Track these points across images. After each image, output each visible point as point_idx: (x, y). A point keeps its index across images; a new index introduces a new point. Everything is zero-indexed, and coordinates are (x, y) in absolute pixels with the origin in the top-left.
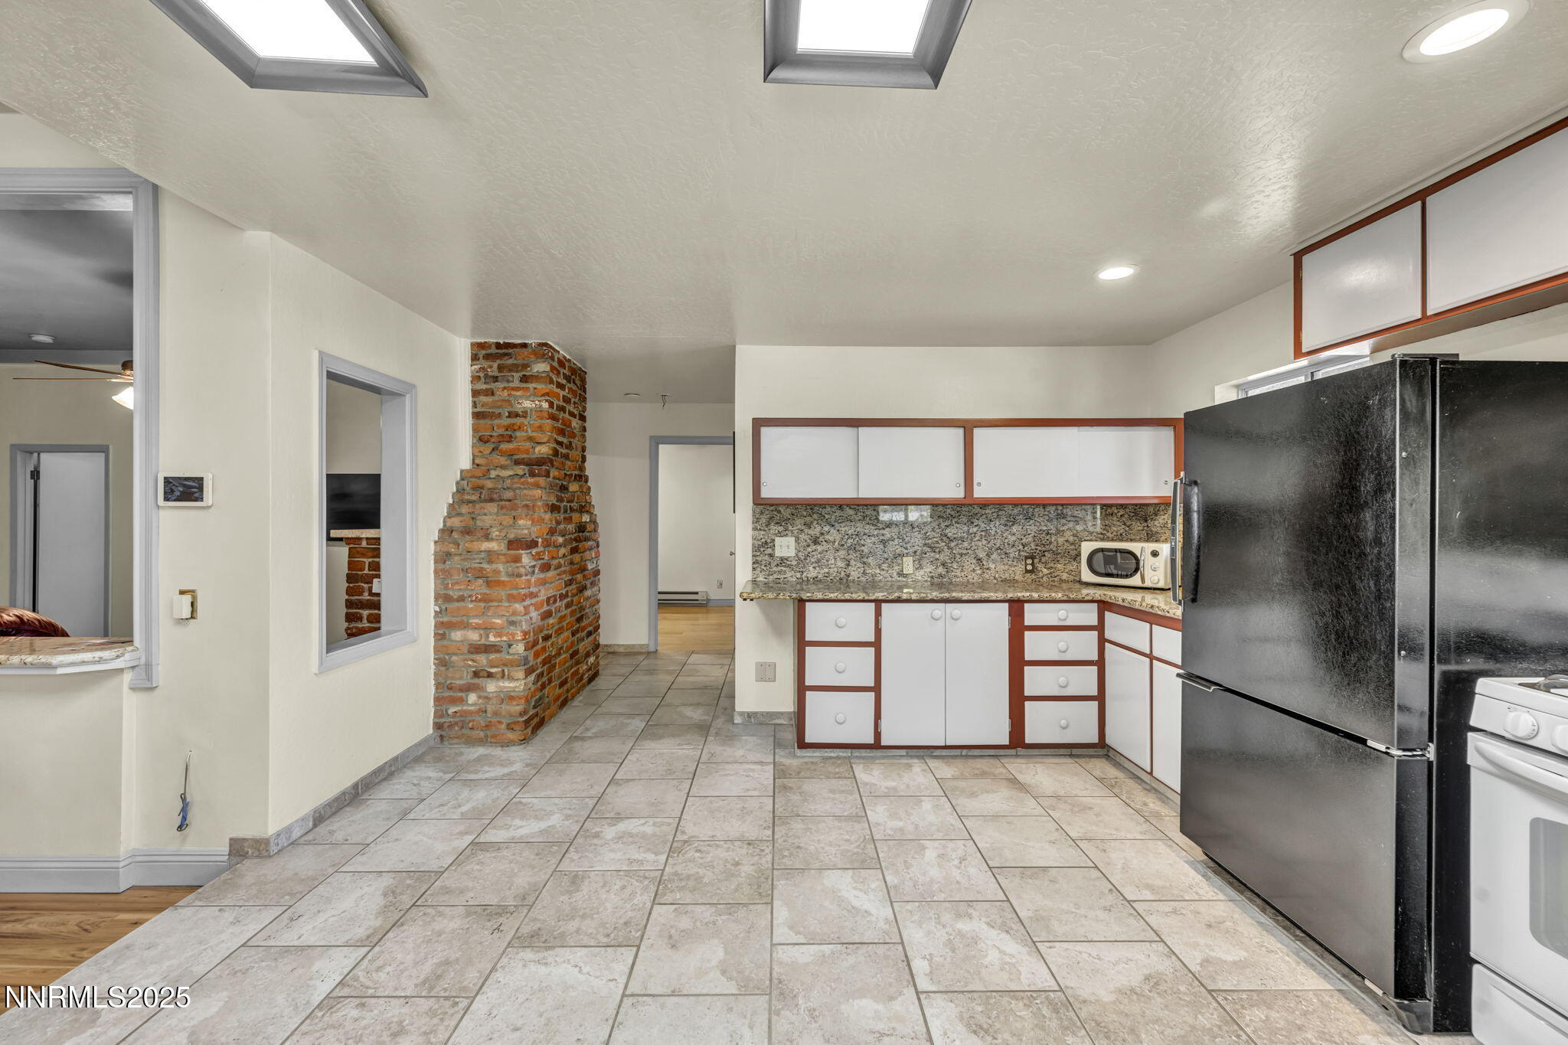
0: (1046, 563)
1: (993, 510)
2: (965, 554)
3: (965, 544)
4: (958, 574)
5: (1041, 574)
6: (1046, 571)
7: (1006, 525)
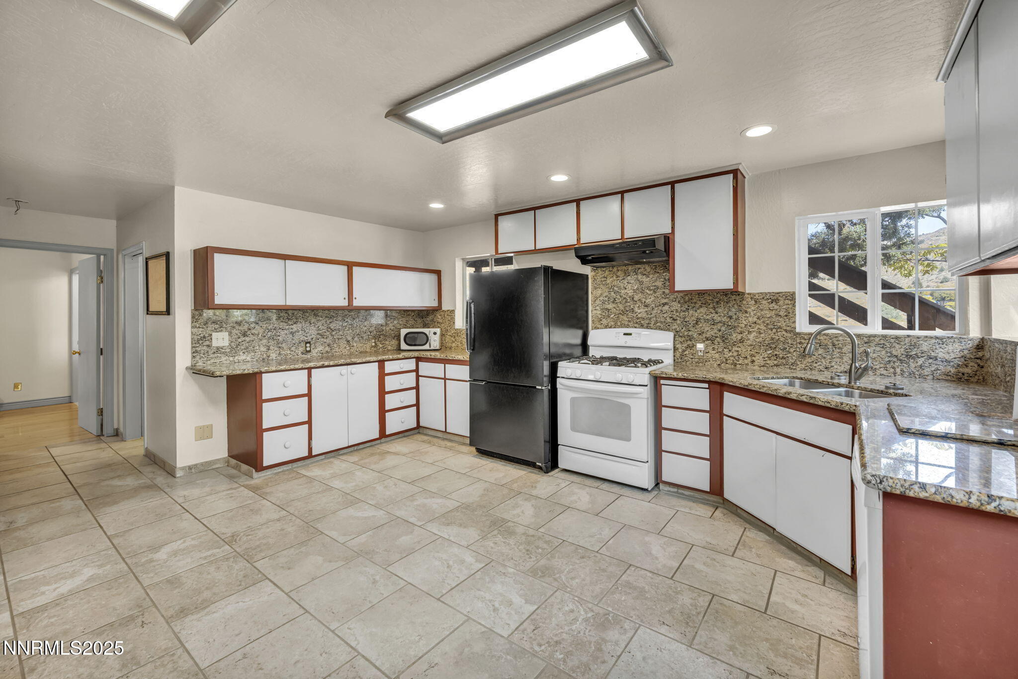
0: (381, 341)
1: (355, 313)
2: (341, 339)
3: (341, 333)
4: (337, 350)
5: (379, 347)
6: (381, 346)
7: (361, 321)
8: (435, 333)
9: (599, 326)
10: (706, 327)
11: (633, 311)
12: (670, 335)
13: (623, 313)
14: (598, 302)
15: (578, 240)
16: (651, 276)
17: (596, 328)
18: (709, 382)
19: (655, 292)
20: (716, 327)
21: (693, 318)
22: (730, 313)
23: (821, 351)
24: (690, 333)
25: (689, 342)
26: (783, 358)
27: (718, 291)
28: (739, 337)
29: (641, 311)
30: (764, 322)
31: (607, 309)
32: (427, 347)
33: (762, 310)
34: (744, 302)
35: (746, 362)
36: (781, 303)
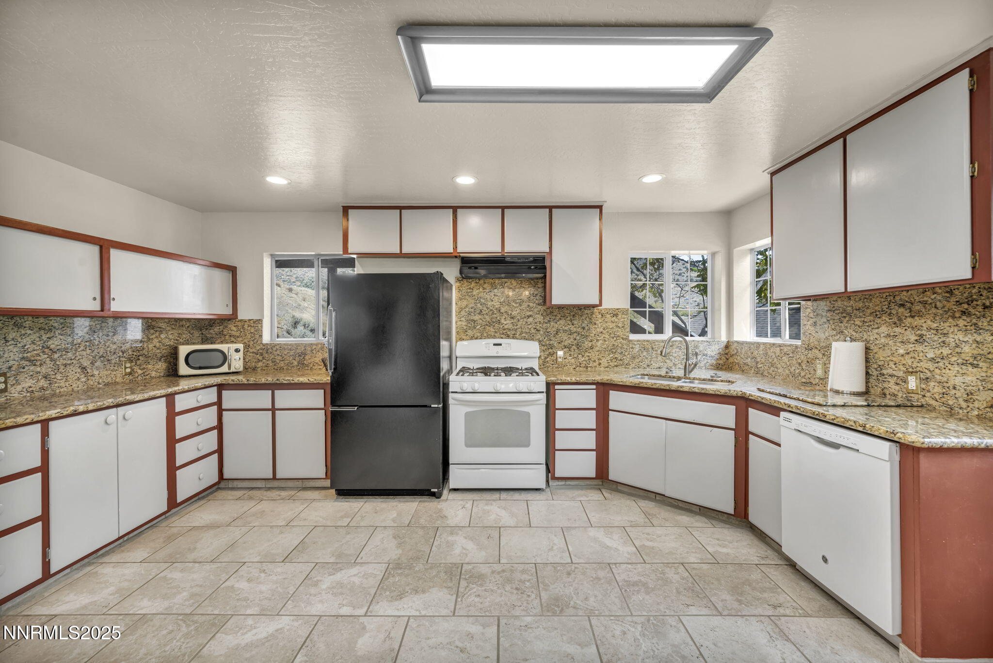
0: (140, 365)
2: (70, 364)
3: (70, 355)
4: (63, 384)
5: (136, 375)
6: (140, 372)
7: (108, 336)
8: (237, 351)
9: (464, 337)
10: (564, 336)
11: (499, 322)
12: (536, 344)
13: (490, 324)
14: (463, 313)
15: (455, 248)
16: (517, 290)
17: (461, 339)
18: (597, 384)
19: (520, 305)
20: (572, 337)
21: (553, 329)
22: (583, 325)
23: (645, 354)
24: (551, 342)
25: (550, 350)
26: (621, 360)
27: (574, 306)
28: (590, 345)
29: (507, 323)
30: (608, 332)
31: (473, 320)
33: (606, 322)
34: (594, 316)
35: (595, 364)
36: (620, 317)
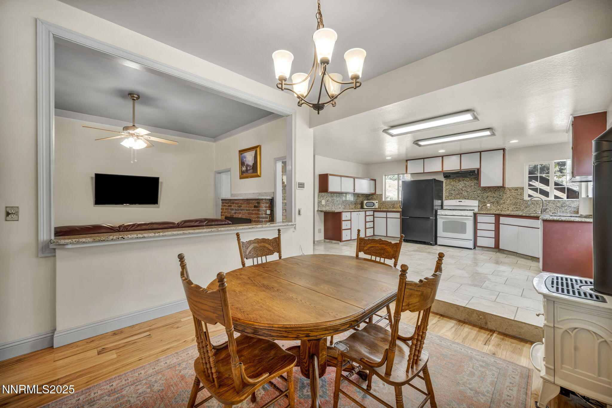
0: (356, 205)
6: (356, 207)
8: (377, 203)
9: (448, 199)
10: (491, 199)
11: (462, 193)
12: (477, 202)
13: (458, 194)
14: (447, 191)
15: (442, 169)
16: (469, 182)
17: (446, 200)
18: (495, 214)
19: (471, 187)
20: (494, 199)
21: (486, 196)
22: (500, 194)
23: (532, 206)
24: (485, 201)
25: (484, 204)
26: (519, 208)
27: (495, 187)
28: (503, 202)
29: (465, 194)
30: (512, 197)
31: (451, 193)
32: (374, 207)
33: (512, 193)
34: (505, 190)
35: (506, 210)
36: (519, 190)
